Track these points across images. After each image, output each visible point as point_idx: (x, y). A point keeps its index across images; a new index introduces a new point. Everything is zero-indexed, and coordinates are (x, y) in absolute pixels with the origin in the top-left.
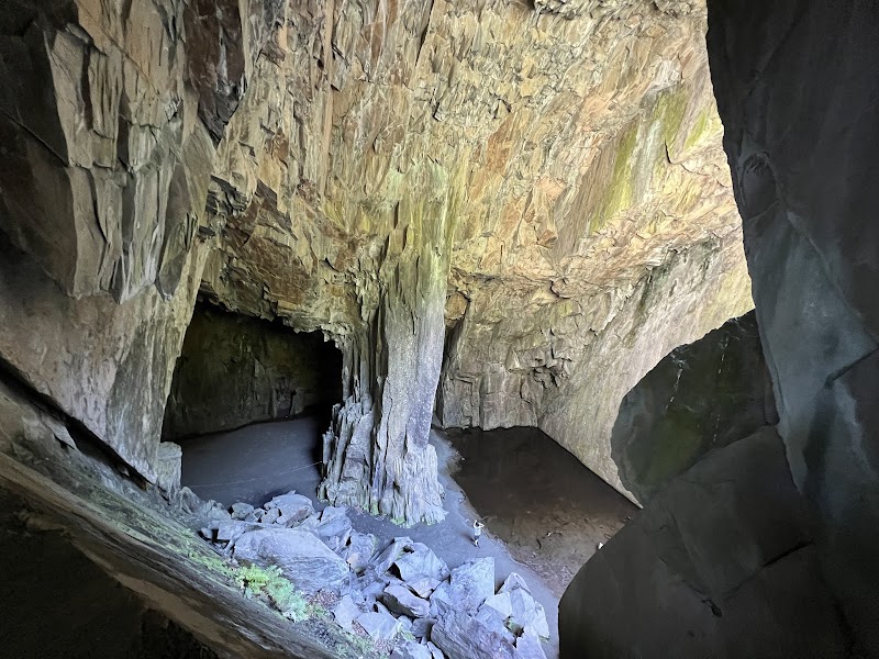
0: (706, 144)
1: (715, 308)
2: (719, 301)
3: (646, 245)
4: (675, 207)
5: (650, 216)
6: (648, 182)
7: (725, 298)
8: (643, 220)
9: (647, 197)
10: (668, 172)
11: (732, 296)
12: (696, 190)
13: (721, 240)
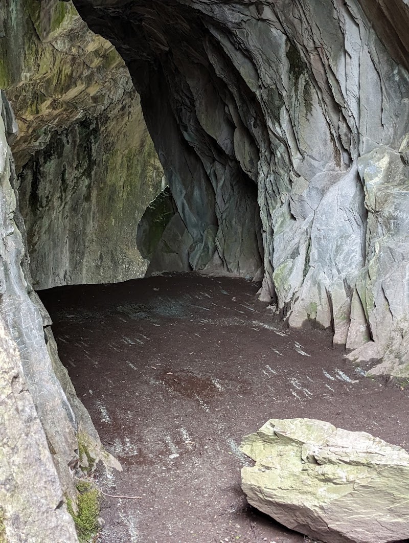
0: (69, 27)
1: (107, 190)
2: (109, 183)
3: (28, 127)
4: (53, 87)
5: (30, 95)
6: (22, 58)
7: (113, 179)
8: (24, 100)
9: (25, 76)
10: (40, 50)
11: (118, 176)
12: (67, 70)
13: (96, 119)
